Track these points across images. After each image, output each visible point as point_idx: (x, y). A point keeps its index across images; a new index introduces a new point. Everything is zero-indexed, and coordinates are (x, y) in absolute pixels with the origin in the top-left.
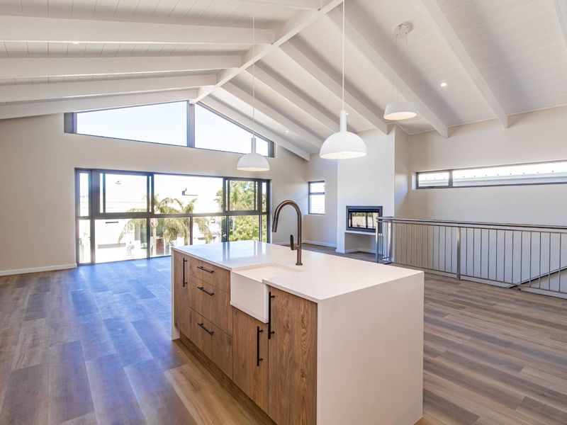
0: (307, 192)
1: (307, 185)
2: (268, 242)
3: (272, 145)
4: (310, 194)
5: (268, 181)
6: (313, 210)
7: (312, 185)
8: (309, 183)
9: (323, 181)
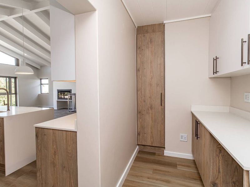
0: (40, 84)
1: (39, 81)
2: (16, 105)
3: (17, 60)
4: (41, 84)
5: (15, 78)
6: (43, 92)
7: (42, 80)
8: (41, 79)
9: (48, 79)
